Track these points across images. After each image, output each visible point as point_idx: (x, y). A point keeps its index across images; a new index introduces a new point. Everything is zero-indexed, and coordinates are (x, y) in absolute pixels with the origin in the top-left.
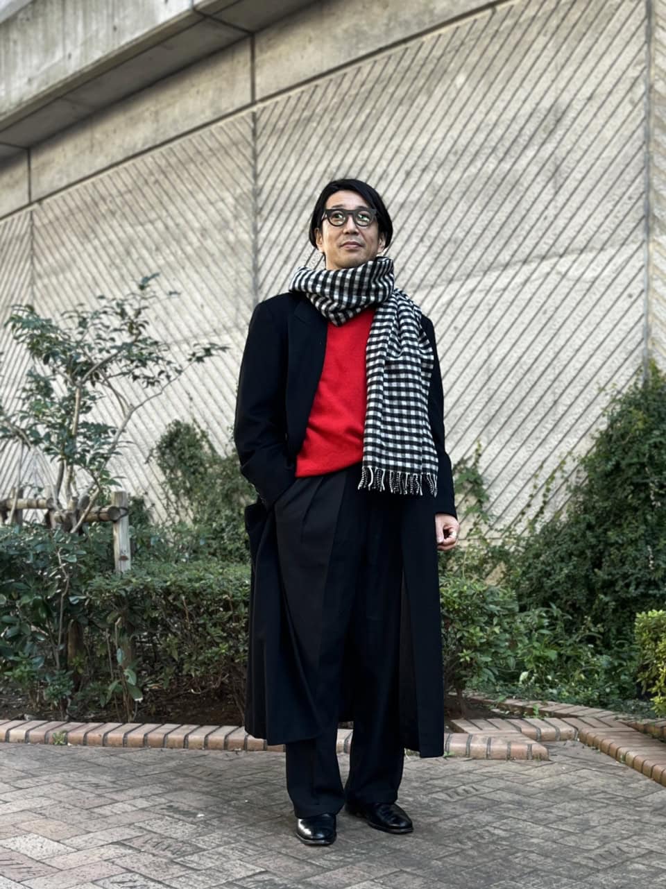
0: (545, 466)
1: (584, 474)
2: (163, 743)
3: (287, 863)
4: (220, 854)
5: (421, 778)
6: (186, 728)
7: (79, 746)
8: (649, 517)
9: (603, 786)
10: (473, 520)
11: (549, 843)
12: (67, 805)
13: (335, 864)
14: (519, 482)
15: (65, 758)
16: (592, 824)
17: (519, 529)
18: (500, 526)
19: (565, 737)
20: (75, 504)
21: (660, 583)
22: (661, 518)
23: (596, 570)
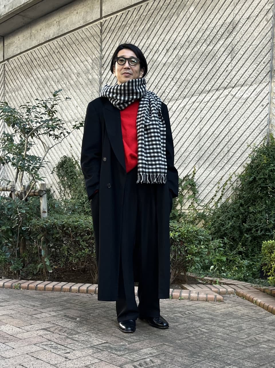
0: (223, 178)
1: (240, 182)
2: (61, 290)
3: (116, 339)
4: (87, 335)
5: (170, 307)
6: (70, 284)
7: (26, 290)
8: (267, 201)
9: (247, 313)
10: (191, 201)
11: (225, 335)
12: (22, 313)
13: (136, 340)
14: (211, 185)
15: (20, 295)
16: (243, 328)
17: (211, 206)
18: (202, 204)
19: (230, 293)
20: (24, 188)
21: (271, 230)
22: (272, 202)
23: (244, 224)
